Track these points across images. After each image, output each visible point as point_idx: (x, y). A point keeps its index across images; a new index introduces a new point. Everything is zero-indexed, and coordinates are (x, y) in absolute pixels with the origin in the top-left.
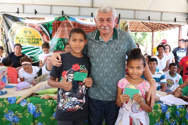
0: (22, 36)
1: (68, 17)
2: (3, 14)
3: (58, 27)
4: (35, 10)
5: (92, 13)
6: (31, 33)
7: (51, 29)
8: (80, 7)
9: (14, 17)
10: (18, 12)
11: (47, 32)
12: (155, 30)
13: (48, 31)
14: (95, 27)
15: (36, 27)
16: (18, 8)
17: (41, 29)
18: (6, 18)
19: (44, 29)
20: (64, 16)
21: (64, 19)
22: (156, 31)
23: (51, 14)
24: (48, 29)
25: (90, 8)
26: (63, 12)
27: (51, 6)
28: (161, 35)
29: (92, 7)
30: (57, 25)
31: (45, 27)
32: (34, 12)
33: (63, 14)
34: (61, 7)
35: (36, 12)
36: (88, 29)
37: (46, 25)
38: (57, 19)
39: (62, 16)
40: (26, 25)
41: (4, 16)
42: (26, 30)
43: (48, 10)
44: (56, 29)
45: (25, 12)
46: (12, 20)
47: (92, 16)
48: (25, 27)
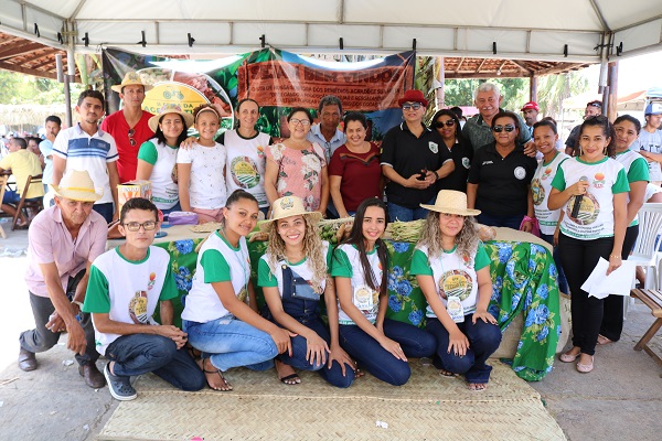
0: (159, 104)
1: (278, 51)
2: (105, 48)
3: (253, 78)
4: (189, 35)
5: (341, 39)
6: (181, 96)
7: (234, 85)
8: (307, 24)
9: (132, 56)
10: (143, 43)
11: (223, 93)
13: (227, 92)
14: (349, 78)
15: (195, 81)
16: (143, 33)
17: (209, 85)
18: (113, 60)
19: (217, 86)
20: (267, 50)
21: (266, 57)
23: (231, 44)
24: (227, 84)
25: (335, 27)
26: (263, 38)
27: (232, 23)
29: (342, 22)
30: (250, 74)
31: (219, 80)
32: (187, 40)
33: (263, 44)
34: (259, 25)
35: (191, 41)
36: (332, 82)
37: (222, 76)
38: (248, 58)
39: (260, 49)
40: (168, 78)
41: (108, 55)
42: (169, 90)
43: (223, 33)
44: (248, 84)
45: (162, 40)
46: (130, 65)
47: (342, 47)
48: (166, 82)
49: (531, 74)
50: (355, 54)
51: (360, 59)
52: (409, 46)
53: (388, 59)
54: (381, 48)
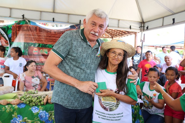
1: (29, 21)
3: (19, 31)
5: (53, 18)
7: (10, 33)
8: (41, 12)
11: (5, 36)
12: (114, 36)
13: (7, 35)
14: (56, 32)
19: (3, 32)
20: (25, 20)
21: (24, 23)
23: (10, 17)
24: (7, 32)
25: (52, 13)
26: (23, 16)
27: (11, 9)
29: (54, 12)
30: (17, 29)
31: (4, 30)
33: (23, 18)
34: (22, 11)
36: (49, 33)
37: (5, 28)
38: (17, 23)
39: (22, 20)
43: (7, 12)
44: (16, 33)
47: (54, 21)
49: (112, 37)
50: (59, 25)
51: (61, 26)
52: (78, 22)
53: (71, 26)
54: (68, 22)
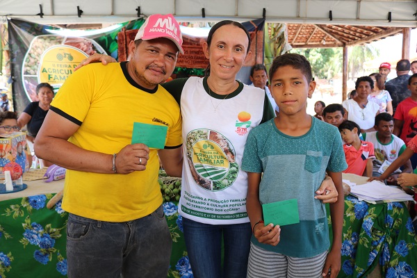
0: (54, 65)
2: (10, 19)
4: (78, 7)
5: (203, 10)
6: (71, 58)
7: (115, 49)
9: (32, 25)
10: (41, 14)
12: (348, 41)
15: (82, 44)
16: (40, 5)
17: (94, 48)
18: (16, 28)
19: (100, 49)
22: (351, 44)
23: (112, 14)
24: (109, 47)
26: (138, 9)
28: (365, 51)
30: (128, 39)
31: (102, 43)
32: (76, 11)
33: (139, 14)
35: (80, 13)
37: (104, 40)
38: (126, 26)
39: (136, 18)
40: (60, 42)
41: (12, 24)
42: (61, 52)
45: (57, 11)
46: (29, 32)
47: (204, 15)
48: (58, 46)
49: (344, 45)
52: (260, 15)
